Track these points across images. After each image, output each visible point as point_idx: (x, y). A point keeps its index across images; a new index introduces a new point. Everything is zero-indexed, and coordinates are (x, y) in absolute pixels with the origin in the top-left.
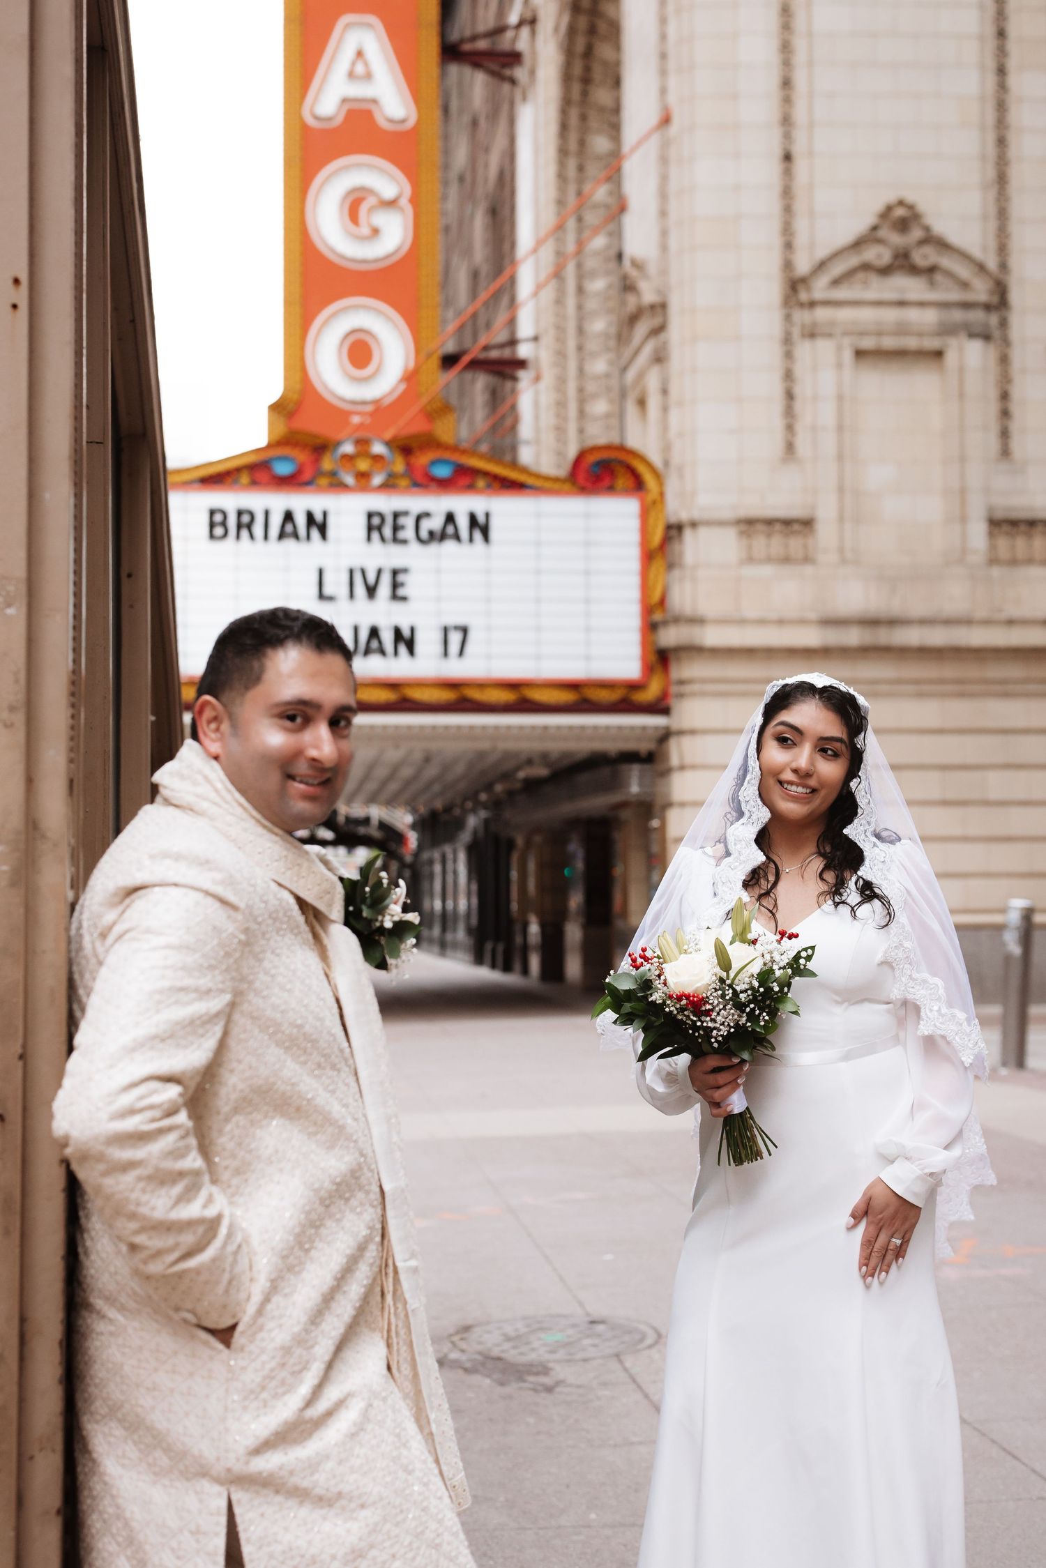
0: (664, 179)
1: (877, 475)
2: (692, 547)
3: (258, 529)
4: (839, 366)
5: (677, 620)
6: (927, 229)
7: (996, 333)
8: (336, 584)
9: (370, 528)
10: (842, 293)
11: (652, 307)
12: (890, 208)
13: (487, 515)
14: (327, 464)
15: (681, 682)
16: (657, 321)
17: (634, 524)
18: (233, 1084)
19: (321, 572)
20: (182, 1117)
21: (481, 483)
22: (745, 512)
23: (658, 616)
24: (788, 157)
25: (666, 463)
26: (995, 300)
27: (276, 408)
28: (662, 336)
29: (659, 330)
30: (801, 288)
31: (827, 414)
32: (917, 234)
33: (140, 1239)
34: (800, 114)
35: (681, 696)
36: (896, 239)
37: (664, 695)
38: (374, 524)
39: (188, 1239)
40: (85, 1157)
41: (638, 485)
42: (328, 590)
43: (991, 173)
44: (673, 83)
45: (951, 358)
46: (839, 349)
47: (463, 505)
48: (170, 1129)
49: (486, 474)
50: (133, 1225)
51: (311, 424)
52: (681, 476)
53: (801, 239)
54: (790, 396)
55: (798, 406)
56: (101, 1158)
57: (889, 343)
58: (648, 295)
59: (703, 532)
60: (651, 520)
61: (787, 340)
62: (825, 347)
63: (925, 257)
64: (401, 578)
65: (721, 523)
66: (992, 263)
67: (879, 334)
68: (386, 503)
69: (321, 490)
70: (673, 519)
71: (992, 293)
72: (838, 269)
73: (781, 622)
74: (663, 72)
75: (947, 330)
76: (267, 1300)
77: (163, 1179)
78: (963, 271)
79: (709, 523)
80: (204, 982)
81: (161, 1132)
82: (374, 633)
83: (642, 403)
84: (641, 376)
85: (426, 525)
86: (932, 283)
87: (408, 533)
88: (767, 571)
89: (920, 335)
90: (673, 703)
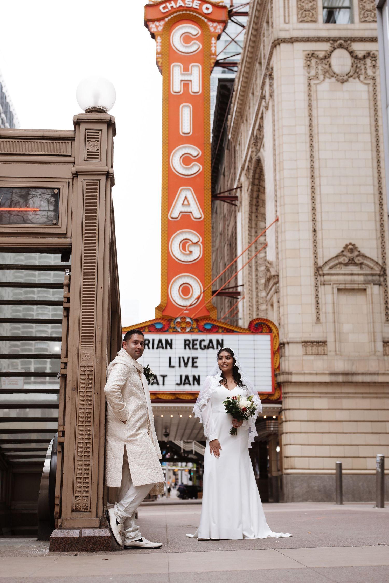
0: (277, 237)
1: (346, 327)
2: (289, 350)
3: (151, 345)
4: (333, 294)
5: (283, 373)
6: (359, 252)
7: (383, 283)
8: (175, 362)
9: (185, 345)
10: (332, 272)
11: (274, 276)
12: (347, 246)
13: (222, 340)
14: (172, 325)
15: (285, 393)
16: (277, 280)
17: (269, 343)
18: (127, 390)
19: (170, 358)
20: (120, 390)
21: (220, 331)
22: (303, 339)
23: (277, 372)
24: (315, 231)
25: (279, 324)
26: (382, 273)
27: (158, 308)
28: (278, 285)
29: (277, 283)
30: (320, 270)
31: (330, 309)
32: (356, 253)
33: (114, 406)
34: (318, 218)
35: (285, 397)
36: (349, 255)
37: (280, 397)
38: (187, 344)
39: (120, 407)
40: (108, 394)
41: (270, 331)
42: (172, 364)
43: (379, 235)
44: (279, 209)
45: (369, 291)
46: (333, 288)
47: (214, 337)
48: (118, 391)
49: (222, 327)
50: (113, 404)
51: (169, 313)
52: (284, 328)
53: (320, 255)
54: (318, 303)
55: (320, 306)
56: (110, 394)
57: (348, 286)
58: (273, 273)
59: (290, 345)
60: (275, 342)
61: (316, 285)
62: (328, 288)
63: (359, 260)
64: (195, 360)
65: (297, 343)
66: (380, 262)
67: (345, 284)
68: (190, 337)
69: (170, 333)
70: (282, 341)
71: (380, 271)
72: (331, 264)
73: (316, 374)
74: (276, 206)
75: (367, 282)
76: (130, 418)
77: (118, 398)
78: (372, 265)
79: (292, 343)
80: (124, 375)
81: (117, 392)
82: (187, 377)
83: (272, 305)
84: (272, 297)
85: (203, 343)
86: (361, 268)
87: (198, 346)
88: (312, 358)
89: (358, 284)
90: (283, 400)
